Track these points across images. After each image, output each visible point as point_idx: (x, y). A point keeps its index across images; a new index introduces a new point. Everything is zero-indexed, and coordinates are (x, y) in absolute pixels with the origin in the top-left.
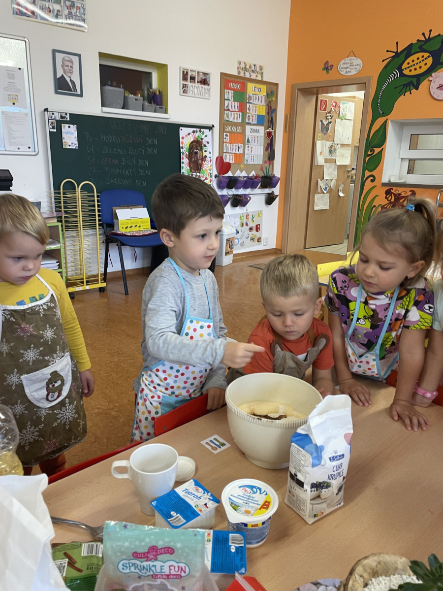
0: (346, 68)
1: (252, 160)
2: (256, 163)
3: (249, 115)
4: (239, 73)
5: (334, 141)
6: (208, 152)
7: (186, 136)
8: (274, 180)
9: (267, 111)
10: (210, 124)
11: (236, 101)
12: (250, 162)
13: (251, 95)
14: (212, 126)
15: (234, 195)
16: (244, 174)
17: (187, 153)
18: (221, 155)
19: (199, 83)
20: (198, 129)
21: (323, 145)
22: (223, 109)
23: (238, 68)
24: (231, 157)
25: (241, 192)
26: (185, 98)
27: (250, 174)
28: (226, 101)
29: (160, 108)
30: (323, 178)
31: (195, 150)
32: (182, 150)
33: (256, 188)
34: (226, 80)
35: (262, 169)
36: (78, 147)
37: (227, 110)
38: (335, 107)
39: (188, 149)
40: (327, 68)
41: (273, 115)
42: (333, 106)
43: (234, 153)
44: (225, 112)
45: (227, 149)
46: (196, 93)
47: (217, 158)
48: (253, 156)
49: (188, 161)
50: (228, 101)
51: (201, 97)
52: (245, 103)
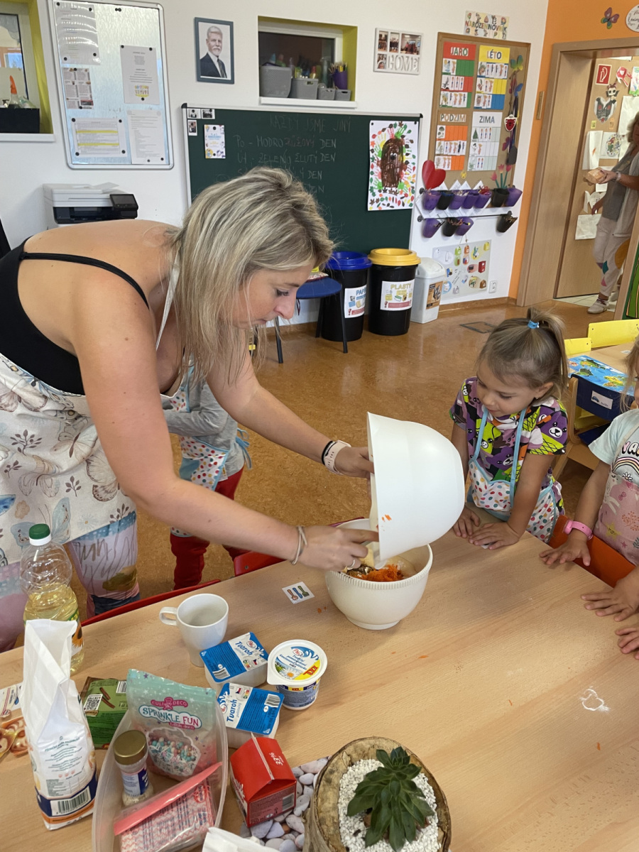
1: (480, 164)
2: (486, 169)
3: (480, 95)
4: (468, 31)
5: (617, 131)
6: (410, 156)
7: (379, 133)
8: (513, 195)
9: (510, 88)
10: (414, 112)
11: (460, 76)
12: (476, 168)
13: (484, 64)
14: (419, 116)
15: (447, 218)
16: (466, 186)
17: (380, 159)
18: (431, 159)
19: (404, 52)
20: (397, 122)
21: (597, 137)
22: (438, 88)
23: (467, 23)
24: (447, 161)
25: (460, 213)
26: (381, 76)
27: (474, 186)
28: (443, 76)
29: (344, 92)
30: (595, 190)
31: (392, 154)
32: (371, 155)
33: (482, 207)
34: (446, 43)
35: (494, 178)
36: (226, 156)
37: (444, 90)
38: (623, 76)
39: (381, 153)
40: (609, 20)
41: (519, 93)
42: (620, 76)
43: (452, 156)
44: (442, 92)
45: (441, 150)
46: (398, 66)
47: (425, 163)
48: (481, 158)
49: (380, 170)
50: (447, 76)
51: (406, 72)
52: (474, 77)
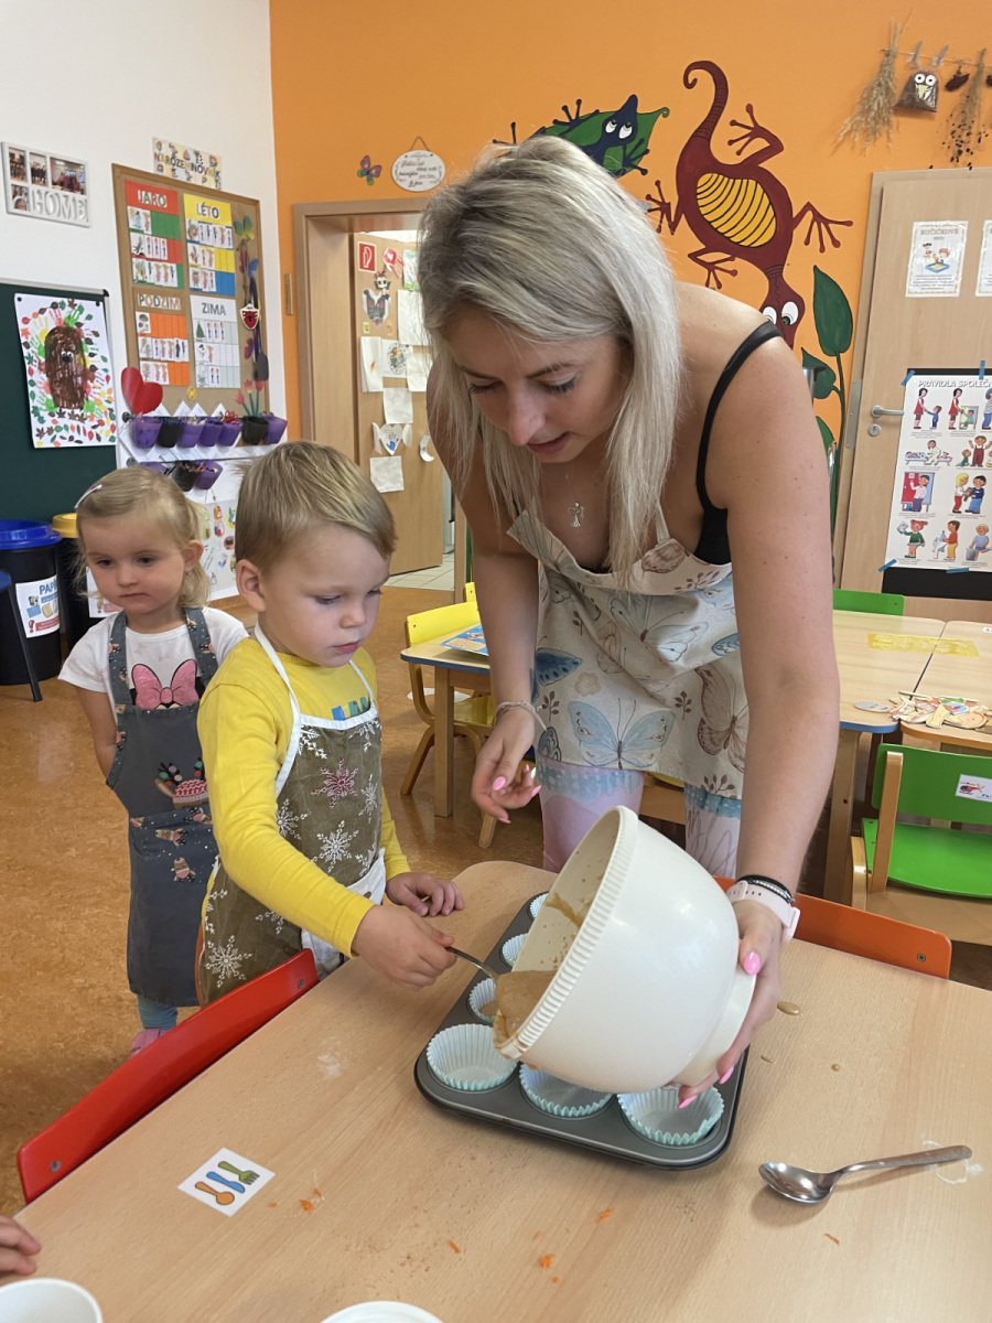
0: (411, 174)
1: (215, 378)
2: (225, 386)
3: (196, 270)
4: (160, 168)
5: (398, 339)
6: (98, 358)
7: (35, 315)
8: (273, 426)
9: (240, 264)
10: (97, 288)
11: (161, 237)
12: (209, 384)
13: (194, 222)
14: (102, 293)
15: (177, 462)
16: (197, 411)
17: (43, 360)
18: (132, 365)
19: (58, 187)
20: (66, 300)
21: (375, 347)
22: (126, 255)
23: (157, 157)
24: (161, 370)
25: (195, 454)
26: (20, 222)
27: (212, 412)
28: (132, 234)
30: (384, 422)
31: (63, 353)
32: (26, 352)
33: (231, 444)
34: (128, 183)
35: (241, 400)
37: (138, 257)
38: (393, 262)
39: (42, 349)
40: (367, 172)
41: (255, 274)
42: (388, 260)
43: (167, 361)
44: (134, 260)
45: (148, 351)
46: (51, 209)
47: (124, 372)
48: (215, 369)
49: (46, 379)
50: (138, 235)
51: (66, 220)
52: (183, 242)
